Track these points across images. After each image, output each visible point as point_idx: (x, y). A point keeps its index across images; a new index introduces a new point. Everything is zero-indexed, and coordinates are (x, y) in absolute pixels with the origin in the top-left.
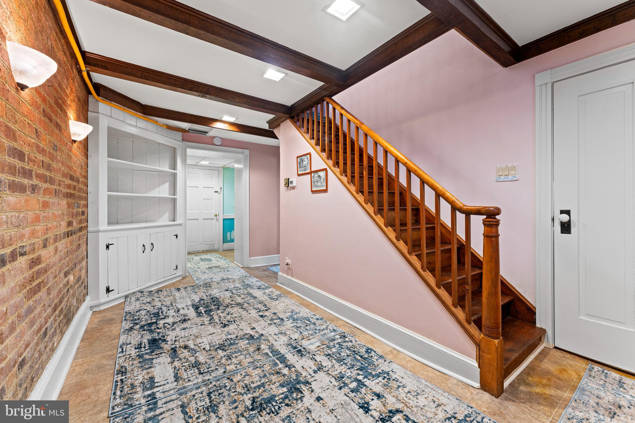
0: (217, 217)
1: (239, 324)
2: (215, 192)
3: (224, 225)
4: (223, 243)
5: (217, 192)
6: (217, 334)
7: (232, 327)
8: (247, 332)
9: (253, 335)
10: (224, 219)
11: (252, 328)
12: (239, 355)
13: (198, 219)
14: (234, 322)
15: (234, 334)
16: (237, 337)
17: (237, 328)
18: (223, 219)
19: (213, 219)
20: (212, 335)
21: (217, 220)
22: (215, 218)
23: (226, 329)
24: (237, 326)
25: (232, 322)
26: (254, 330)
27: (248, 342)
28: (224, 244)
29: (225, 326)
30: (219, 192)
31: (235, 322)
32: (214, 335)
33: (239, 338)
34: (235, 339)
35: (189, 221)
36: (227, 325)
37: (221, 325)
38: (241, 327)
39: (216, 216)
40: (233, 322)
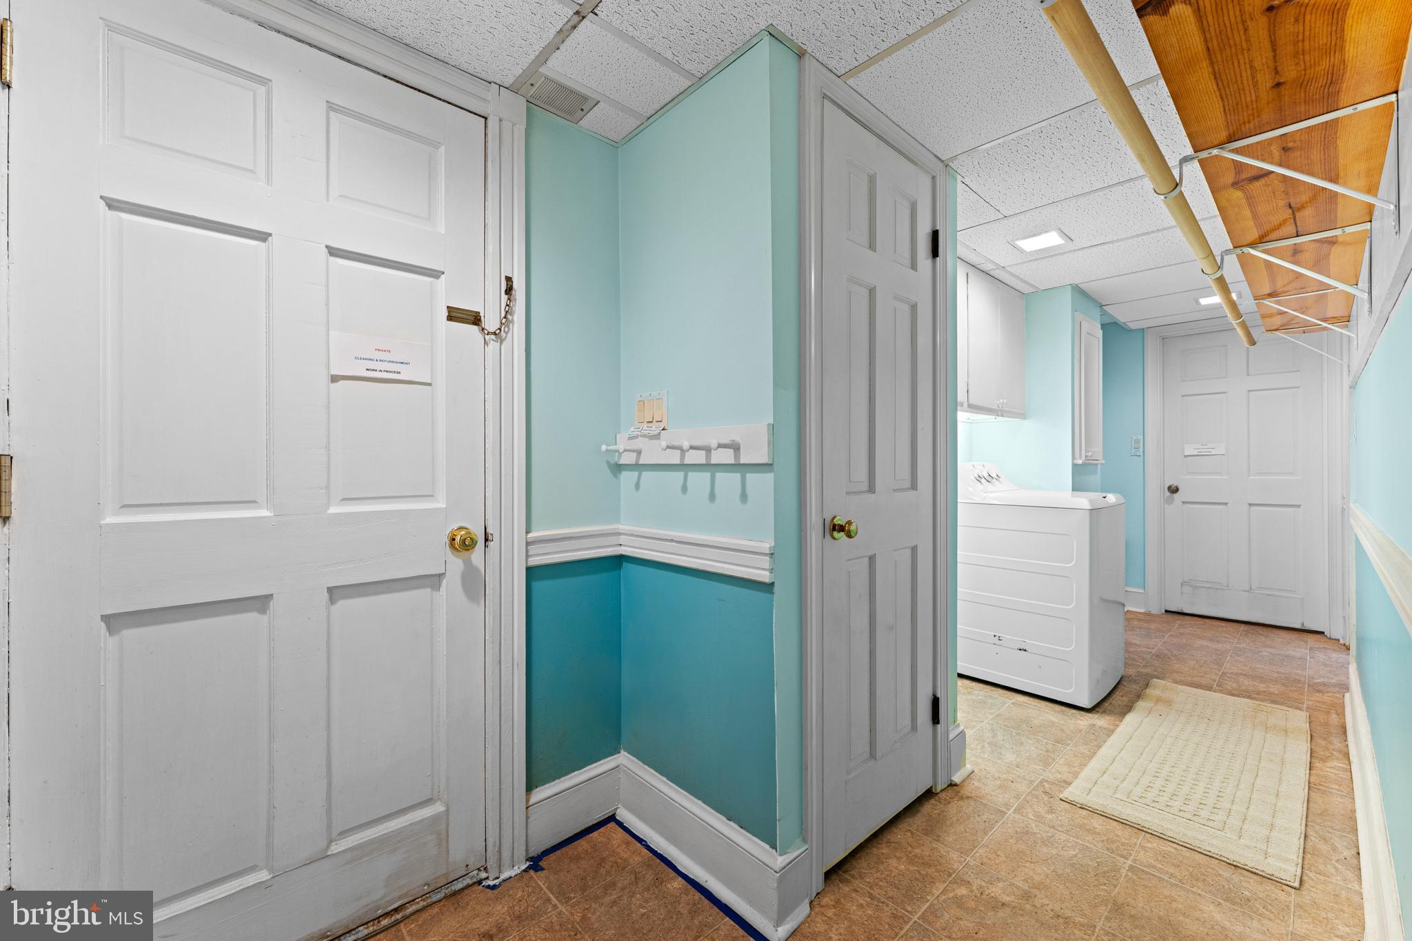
0: (477, 556)
2: (454, 315)
3: (535, 627)
4: (530, 788)
5: (476, 319)
10: (533, 573)
13: (261, 603)
18: (529, 570)
19: (434, 581)
21: (474, 585)
22: (456, 564)
28: (540, 794)
30: (491, 323)
35: (130, 634)
39: (462, 544)
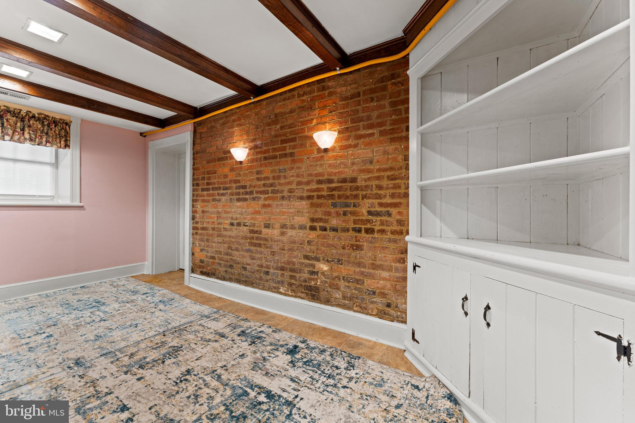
1: (166, 381)
6: (192, 360)
7: (176, 373)
8: (150, 371)
9: (141, 370)
11: (143, 380)
12: (154, 346)
14: (177, 383)
15: (169, 365)
16: (163, 362)
17: (168, 375)
20: (198, 357)
23: (184, 369)
24: (169, 377)
25: (181, 381)
26: (139, 376)
27: (146, 360)
29: (188, 372)
31: (174, 384)
32: (196, 358)
33: (160, 362)
34: (164, 359)
36: (186, 375)
37: (196, 373)
38: (162, 377)
40: (178, 381)
